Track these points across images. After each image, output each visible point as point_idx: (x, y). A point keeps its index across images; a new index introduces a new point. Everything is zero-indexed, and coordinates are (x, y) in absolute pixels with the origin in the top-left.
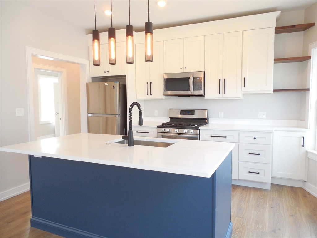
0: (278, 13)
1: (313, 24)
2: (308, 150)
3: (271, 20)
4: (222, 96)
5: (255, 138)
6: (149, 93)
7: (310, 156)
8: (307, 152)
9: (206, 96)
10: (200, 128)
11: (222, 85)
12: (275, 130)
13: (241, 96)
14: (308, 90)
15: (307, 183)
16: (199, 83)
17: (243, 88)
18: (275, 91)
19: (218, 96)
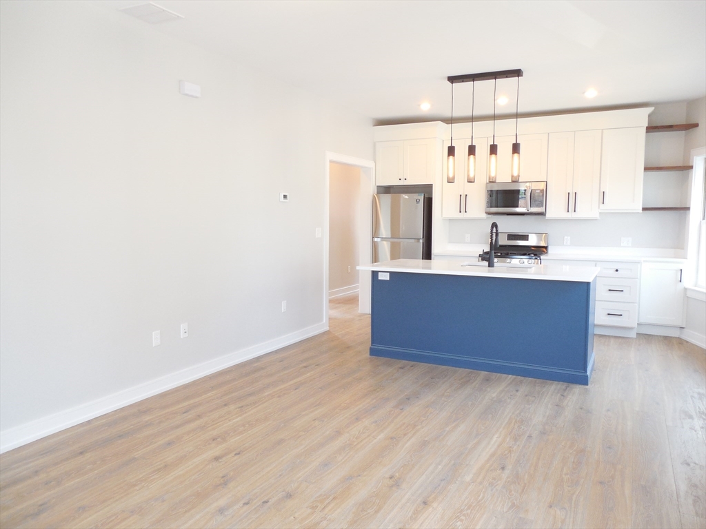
0: (650, 110)
1: (696, 125)
2: (687, 287)
3: (641, 117)
4: (571, 215)
5: (617, 271)
6: (463, 209)
7: (689, 294)
8: (686, 289)
9: (548, 215)
10: (542, 257)
11: (572, 200)
12: (644, 261)
13: (597, 216)
14: (688, 209)
15: (685, 329)
16: (539, 198)
17: (602, 205)
18: (644, 209)
19: (565, 215)
